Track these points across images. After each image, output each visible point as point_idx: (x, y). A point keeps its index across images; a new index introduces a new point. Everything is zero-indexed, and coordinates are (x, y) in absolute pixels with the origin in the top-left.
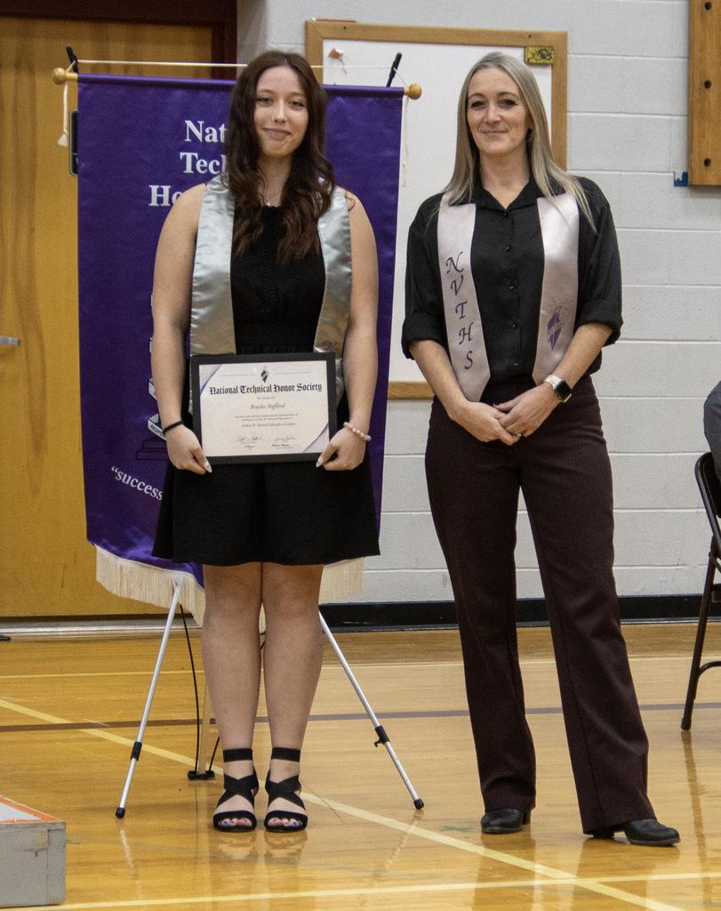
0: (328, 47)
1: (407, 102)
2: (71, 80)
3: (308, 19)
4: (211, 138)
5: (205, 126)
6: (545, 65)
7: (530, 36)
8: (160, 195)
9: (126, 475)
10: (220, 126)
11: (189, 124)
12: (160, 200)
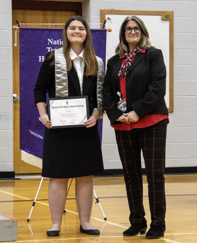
0: (107, 16)
1: (108, 33)
2: (17, 29)
3: (101, 9)
4: (55, 43)
5: (53, 40)
6: (167, 20)
7: (163, 12)
8: (42, 59)
9: (33, 132)
10: (57, 40)
11: (49, 40)
12: (42, 60)
